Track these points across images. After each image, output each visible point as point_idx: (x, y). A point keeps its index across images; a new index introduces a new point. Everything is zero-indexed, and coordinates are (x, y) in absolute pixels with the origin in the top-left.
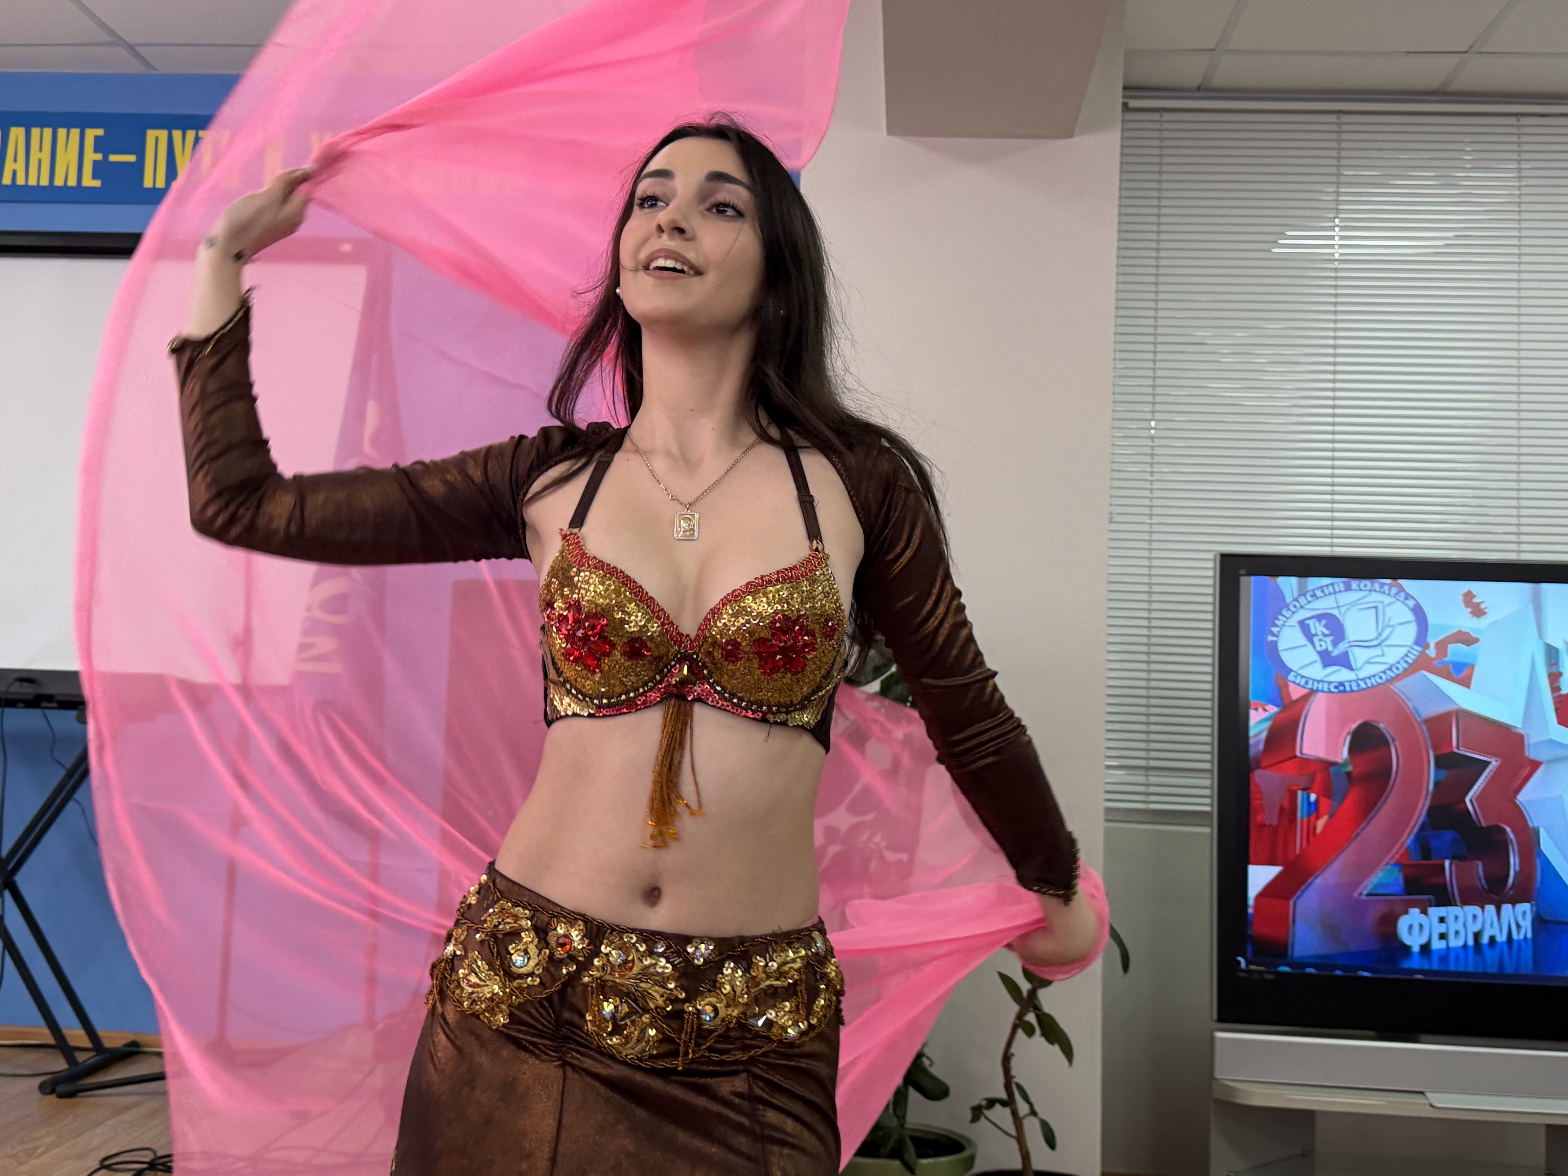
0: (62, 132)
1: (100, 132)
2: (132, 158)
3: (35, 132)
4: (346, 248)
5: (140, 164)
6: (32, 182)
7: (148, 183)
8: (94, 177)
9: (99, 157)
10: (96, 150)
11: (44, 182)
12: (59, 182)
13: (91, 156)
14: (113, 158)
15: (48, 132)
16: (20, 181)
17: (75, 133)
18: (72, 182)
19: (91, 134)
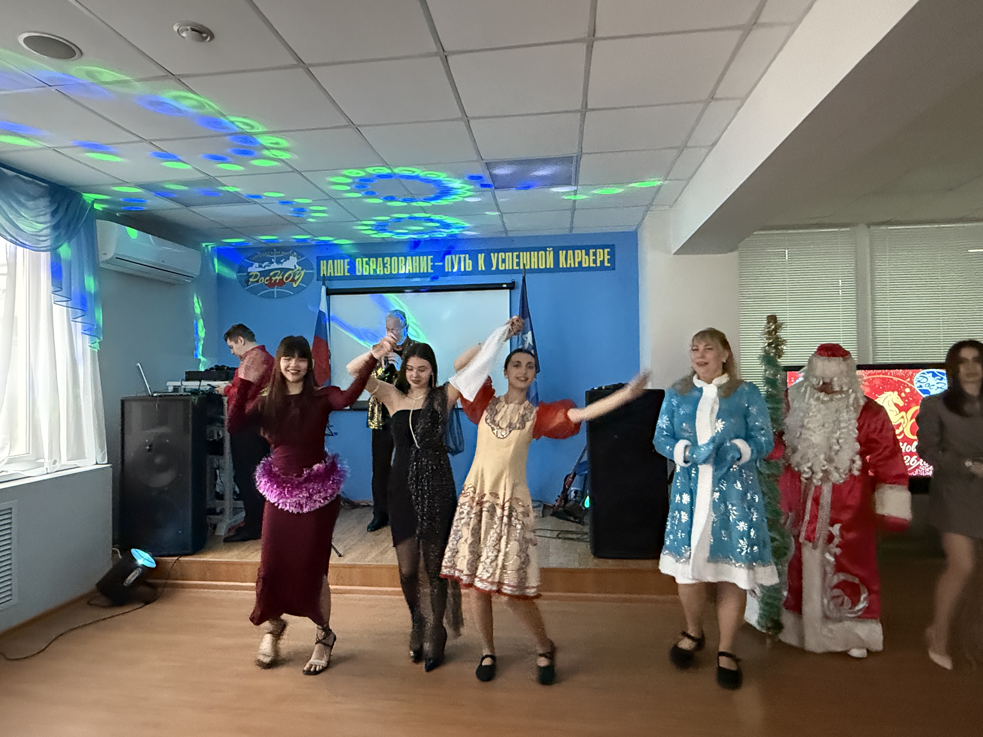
0: (421, 257)
1: (432, 257)
2: (441, 264)
3: (414, 258)
4: (505, 286)
5: (444, 265)
6: (415, 272)
7: (446, 270)
8: (432, 269)
9: (432, 264)
10: (431, 262)
11: (418, 271)
12: (422, 271)
13: (430, 264)
14: (436, 264)
15: (417, 257)
16: (411, 272)
17: (425, 257)
18: (425, 271)
19: (430, 257)
